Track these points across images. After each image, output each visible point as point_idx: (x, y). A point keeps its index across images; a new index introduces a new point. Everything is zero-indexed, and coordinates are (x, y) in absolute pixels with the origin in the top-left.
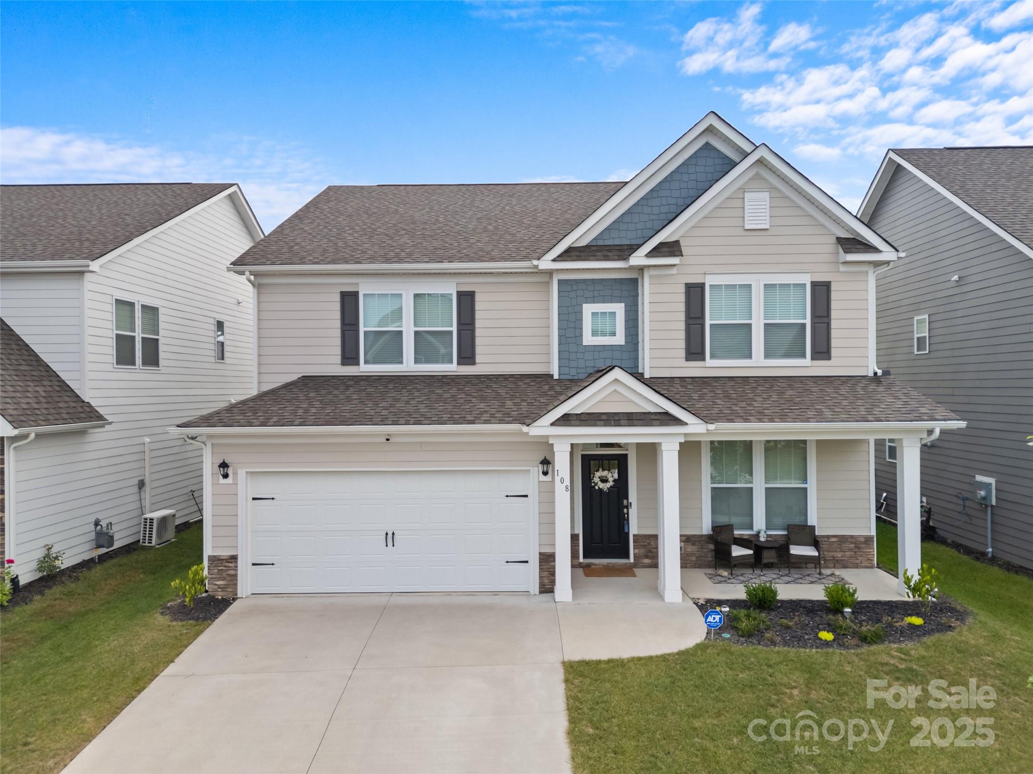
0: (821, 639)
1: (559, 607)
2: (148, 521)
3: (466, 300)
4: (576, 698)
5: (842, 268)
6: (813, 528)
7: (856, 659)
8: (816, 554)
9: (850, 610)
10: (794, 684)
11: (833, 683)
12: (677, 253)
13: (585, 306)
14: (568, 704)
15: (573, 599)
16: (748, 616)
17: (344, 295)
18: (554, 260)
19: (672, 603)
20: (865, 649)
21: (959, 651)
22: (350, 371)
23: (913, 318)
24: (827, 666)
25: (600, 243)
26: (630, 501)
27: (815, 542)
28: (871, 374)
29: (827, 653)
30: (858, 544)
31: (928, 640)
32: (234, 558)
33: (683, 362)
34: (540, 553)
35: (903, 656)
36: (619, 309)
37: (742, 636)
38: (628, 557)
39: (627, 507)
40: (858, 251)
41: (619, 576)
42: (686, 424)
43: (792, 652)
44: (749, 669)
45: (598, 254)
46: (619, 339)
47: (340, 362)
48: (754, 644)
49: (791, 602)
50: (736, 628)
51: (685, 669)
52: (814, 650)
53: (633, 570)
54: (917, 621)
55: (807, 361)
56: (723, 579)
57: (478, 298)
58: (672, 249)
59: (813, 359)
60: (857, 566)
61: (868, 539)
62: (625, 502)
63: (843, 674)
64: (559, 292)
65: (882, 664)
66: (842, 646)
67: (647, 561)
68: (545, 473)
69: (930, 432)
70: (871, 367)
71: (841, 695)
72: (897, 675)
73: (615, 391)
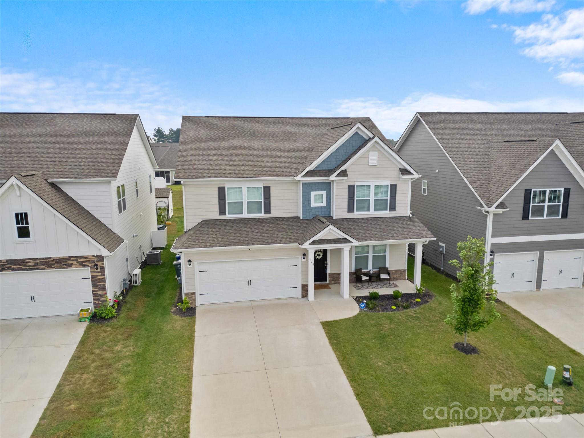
0: (392, 309)
1: (311, 303)
2: (135, 275)
3: (267, 190)
4: (328, 333)
5: (401, 179)
6: (388, 268)
7: (402, 314)
8: (389, 278)
9: (400, 299)
10: (386, 324)
11: (396, 322)
12: (346, 175)
13: (312, 192)
14: (327, 335)
15: (315, 299)
16: (371, 303)
17: (219, 188)
18: (302, 177)
19: (346, 299)
20: (405, 311)
21: (430, 309)
22: (223, 217)
23: (422, 180)
24: (395, 317)
25: (318, 169)
26: (328, 262)
27: (388, 273)
28: (408, 216)
29: (394, 313)
30: (402, 272)
31: (422, 306)
32: (194, 293)
33: (346, 213)
34: (302, 285)
35: (415, 312)
36: (324, 193)
37: (370, 310)
38: (326, 281)
39: (326, 264)
40: (406, 174)
41: (325, 288)
42: (352, 242)
43: (385, 313)
44: (374, 320)
45: (317, 174)
46: (324, 204)
47: (218, 214)
48: (374, 312)
49: (382, 296)
50: (368, 307)
51: (356, 322)
52: (391, 313)
53: (329, 286)
54: (419, 300)
55: (388, 212)
56: (359, 288)
57: (271, 188)
58: (344, 174)
59: (390, 211)
60: (400, 279)
61: (404, 271)
62: (326, 262)
63: (399, 319)
64: (303, 187)
65: (409, 315)
66: (399, 310)
67: (333, 282)
68: (304, 258)
69: (426, 241)
70: (408, 213)
71: (399, 325)
72: (414, 318)
73: (330, 232)
